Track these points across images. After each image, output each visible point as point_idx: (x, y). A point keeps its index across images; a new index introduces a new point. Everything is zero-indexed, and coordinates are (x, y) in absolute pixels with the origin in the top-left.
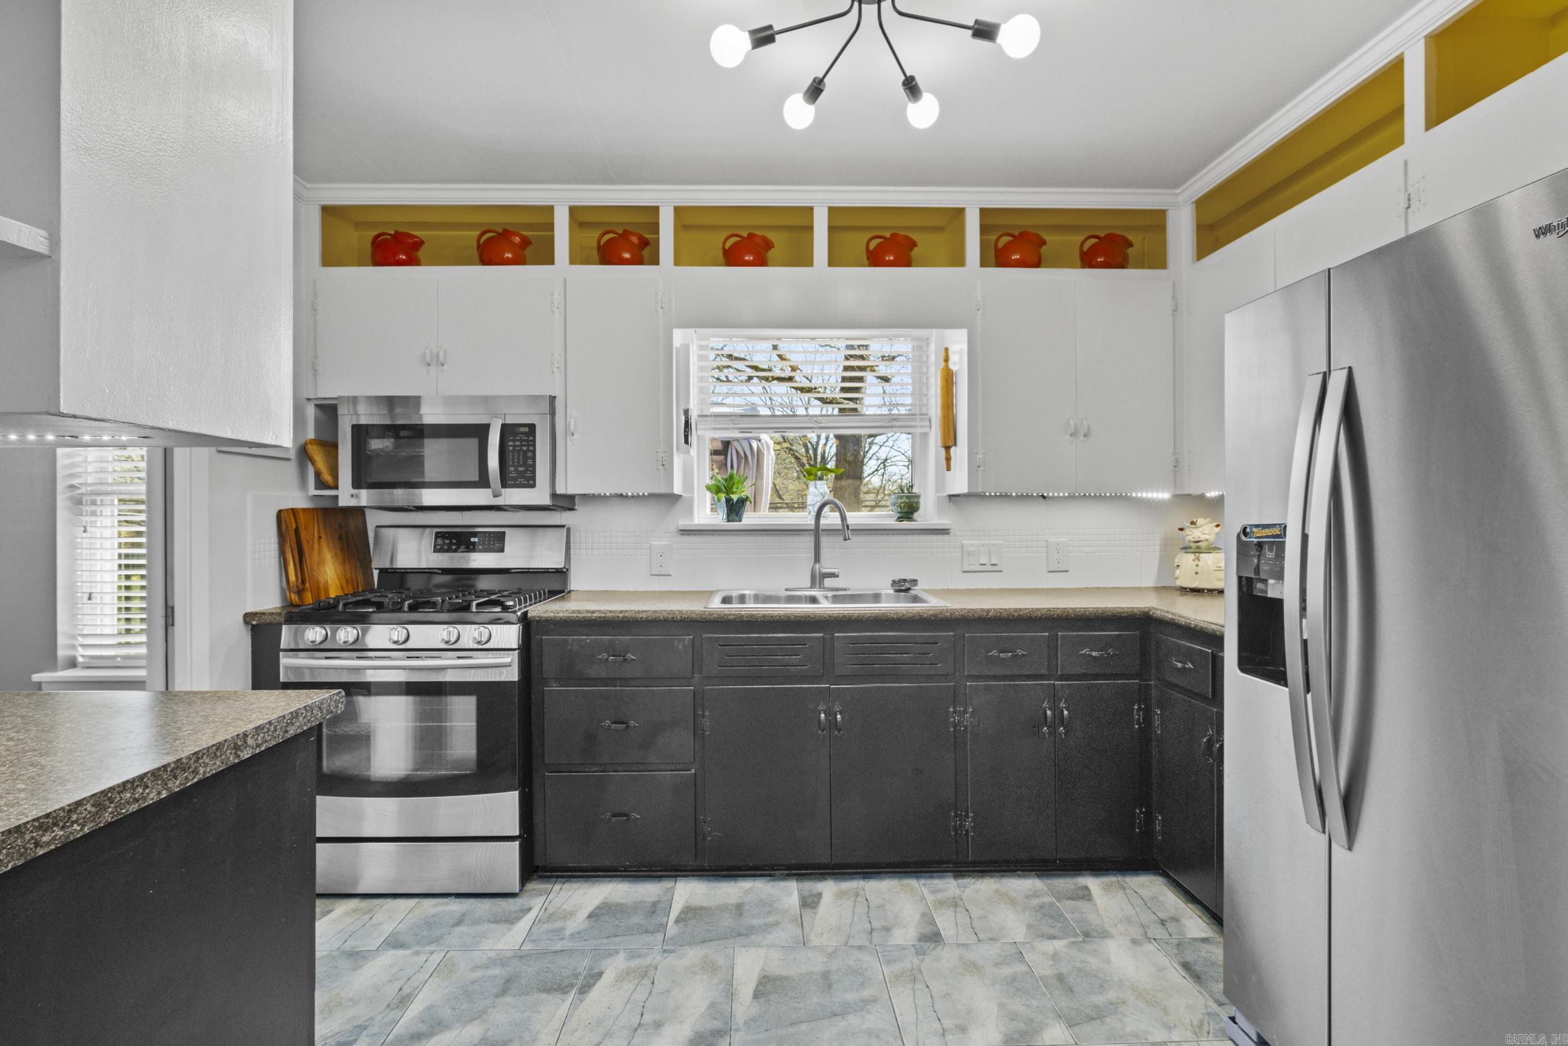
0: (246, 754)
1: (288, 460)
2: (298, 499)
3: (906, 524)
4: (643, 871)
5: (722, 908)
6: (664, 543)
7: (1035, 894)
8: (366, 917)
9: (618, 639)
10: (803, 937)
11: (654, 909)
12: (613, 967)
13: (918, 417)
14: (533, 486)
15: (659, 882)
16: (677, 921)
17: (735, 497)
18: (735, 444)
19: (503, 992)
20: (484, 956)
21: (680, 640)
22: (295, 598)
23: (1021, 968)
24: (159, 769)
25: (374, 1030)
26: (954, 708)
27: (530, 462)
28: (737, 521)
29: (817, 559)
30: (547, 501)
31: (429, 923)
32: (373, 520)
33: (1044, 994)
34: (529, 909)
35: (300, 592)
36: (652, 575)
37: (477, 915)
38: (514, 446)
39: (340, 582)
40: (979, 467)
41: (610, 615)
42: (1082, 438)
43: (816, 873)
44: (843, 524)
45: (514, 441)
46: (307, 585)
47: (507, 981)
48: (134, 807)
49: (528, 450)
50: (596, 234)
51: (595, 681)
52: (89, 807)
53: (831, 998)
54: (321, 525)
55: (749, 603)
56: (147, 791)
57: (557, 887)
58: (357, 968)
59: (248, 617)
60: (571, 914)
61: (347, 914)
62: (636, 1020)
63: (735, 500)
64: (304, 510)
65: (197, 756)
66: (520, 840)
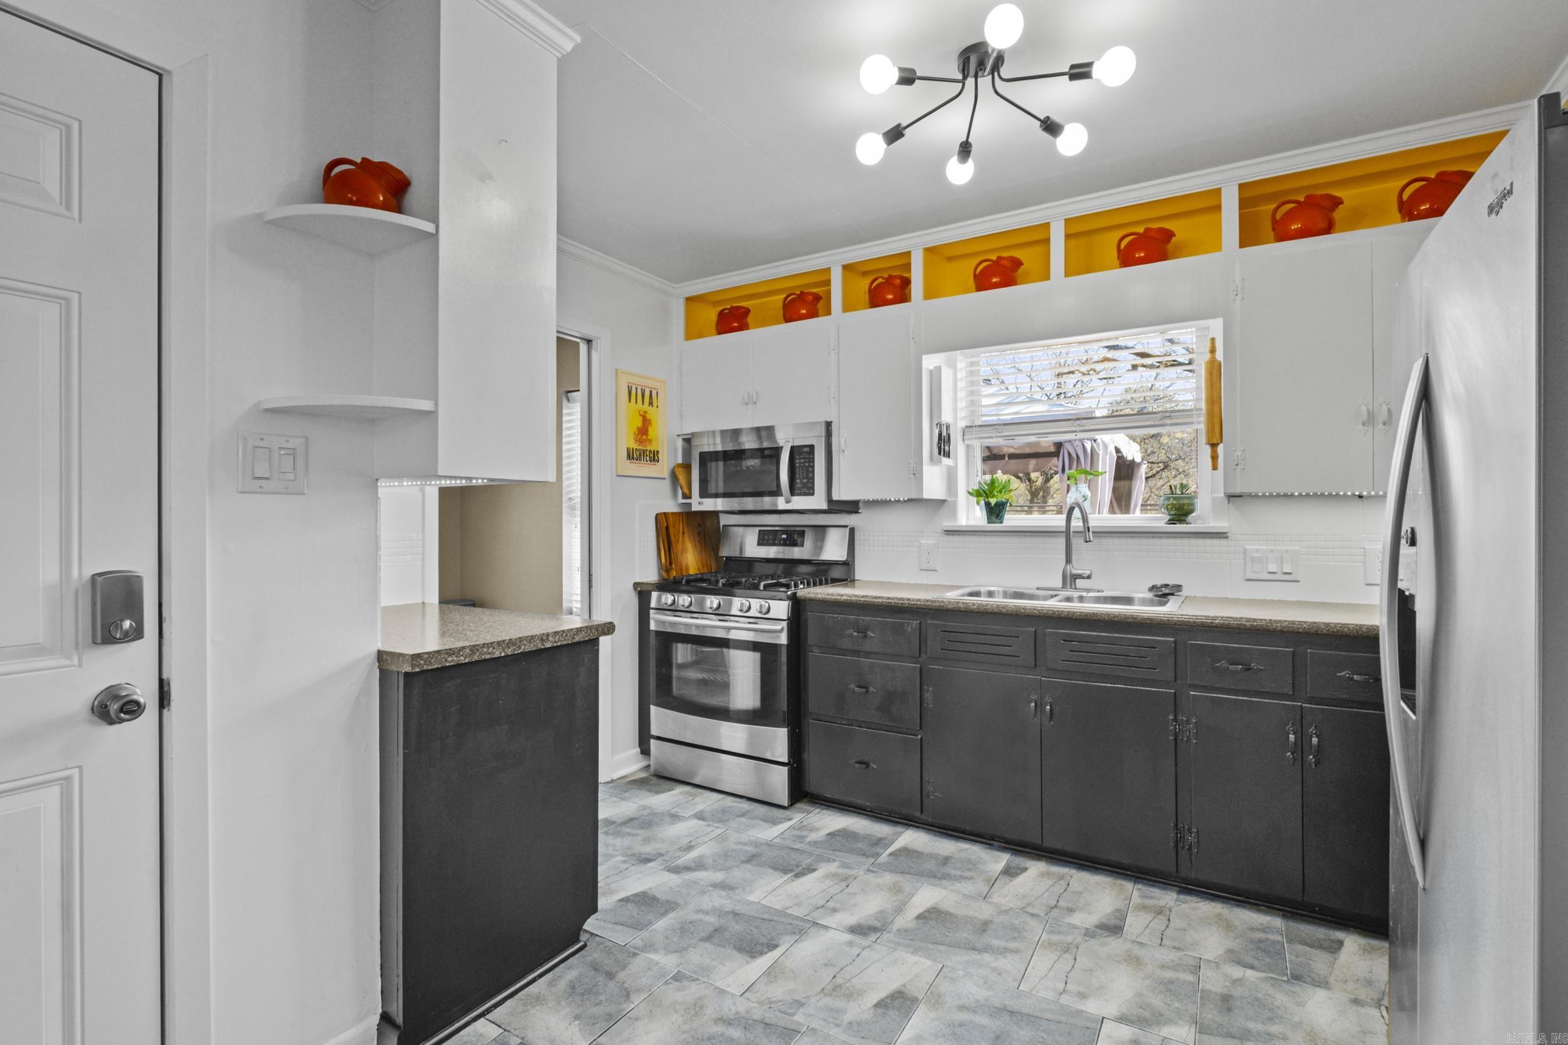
0: (548, 645)
1: (664, 479)
2: (671, 506)
3: (1179, 527)
4: (884, 815)
5: (931, 856)
6: (932, 542)
7: (1265, 929)
8: (691, 798)
9: (861, 619)
10: (987, 894)
11: (880, 842)
12: (824, 869)
13: (1194, 412)
14: (813, 494)
15: (894, 826)
16: (891, 855)
17: (993, 501)
18: (1068, 446)
19: (748, 861)
20: (747, 838)
21: (908, 624)
22: (664, 574)
23: (1190, 978)
24: (501, 641)
25: (667, 858)
26: (1176, 716)
27: (811, 475)
28: (998, 523)
29: (1068, 560)
30: (824, 506)
31: (724, 811)
32: (724, 520)
33: (1195, 1003)
34: (790, 819)
35: (668, 571)
36: (921, 570)
37: (755, 814)
38: (800, 463)
39: (697, 564)
40: (1237, 465)
41: (854, 598)
42: (1381, 426)
43: (1032, 853)
44: (1084, 526)
45: (800, 459)
46: (673, 566)
47: (754, 856)
48: (488, 657)
49: (810, 466)
50: (868, 281)
51: (844, 652)
52: (468, 650)
53: (980, 938)
54: (685, 524)
55: (998, 598)
56: (495, 650)
57: (818, 810)
58: (673, 824)
59: (636, 585)
60: (818, 829)
61: (681, 793)
62: (822, 903)
63: (993, 504)
64: (673, 514)
65: (520, 639)
66: (789, 767)
